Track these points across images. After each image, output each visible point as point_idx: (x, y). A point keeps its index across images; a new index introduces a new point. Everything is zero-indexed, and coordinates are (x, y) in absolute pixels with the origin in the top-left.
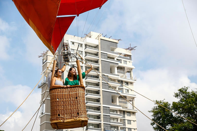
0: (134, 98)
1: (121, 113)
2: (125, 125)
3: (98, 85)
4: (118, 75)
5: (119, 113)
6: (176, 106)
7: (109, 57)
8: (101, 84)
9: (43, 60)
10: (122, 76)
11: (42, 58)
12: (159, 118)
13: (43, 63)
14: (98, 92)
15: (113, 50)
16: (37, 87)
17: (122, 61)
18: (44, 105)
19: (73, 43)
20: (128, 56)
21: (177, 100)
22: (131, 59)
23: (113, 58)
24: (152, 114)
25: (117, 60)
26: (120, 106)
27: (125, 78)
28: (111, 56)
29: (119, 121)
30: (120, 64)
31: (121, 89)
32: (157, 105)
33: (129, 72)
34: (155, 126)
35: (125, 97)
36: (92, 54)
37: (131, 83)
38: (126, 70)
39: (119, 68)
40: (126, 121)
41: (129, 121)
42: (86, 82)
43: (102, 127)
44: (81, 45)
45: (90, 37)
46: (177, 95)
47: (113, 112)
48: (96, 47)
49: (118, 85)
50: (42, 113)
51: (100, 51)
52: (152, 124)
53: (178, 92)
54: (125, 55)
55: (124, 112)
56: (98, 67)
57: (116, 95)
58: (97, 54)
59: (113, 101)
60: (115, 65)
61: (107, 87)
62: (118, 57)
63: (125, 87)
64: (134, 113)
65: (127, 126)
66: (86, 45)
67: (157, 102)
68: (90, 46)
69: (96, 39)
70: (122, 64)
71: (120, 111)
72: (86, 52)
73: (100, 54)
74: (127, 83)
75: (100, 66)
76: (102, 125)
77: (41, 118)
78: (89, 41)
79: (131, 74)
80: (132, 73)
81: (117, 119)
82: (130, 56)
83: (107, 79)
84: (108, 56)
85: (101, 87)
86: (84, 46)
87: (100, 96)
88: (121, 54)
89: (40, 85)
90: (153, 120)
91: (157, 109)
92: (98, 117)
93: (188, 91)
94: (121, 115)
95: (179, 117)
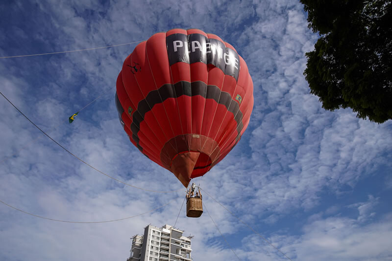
4: (181, 256)
7: (176, 242)
9: (133, 241)
10: (184, 256)
11: (132, 239)
13: (133, 244)
15: (179, 238)
17: (185, 246)
19: (154, 232)
20: (189, 242)
22: (190, 244)
23: (179, 243)
27: (186, 257)
30: (183, 248)
36: (165, 239)
38: (187, 252)
39: (183, 250)
44: (159, 233)
45: (165, 228)
48: (169, 235)
51: (171, 238)
54: (187, 241)
58: (168, 240)
60: (180, 248)
62: (182, 243)
66: (162, 233)
68: (164, 234)
69: (169, 230)
72: (161, 238)
73: (170, 240)
75: (170, 248)
78: (164, 230)
79: (189, 255)
80: (190, 253)
82: (190, 242)
83: (173, 258)
86: (160, 234)
88: (184, 240)
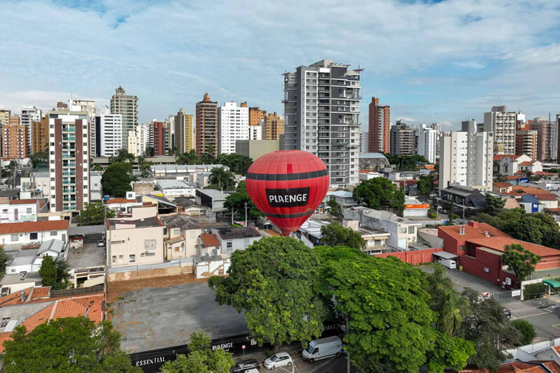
1: (346, 128)
15: (343, 75)
17: (351, 83)
19: (309, 73)
25: (347, 82)
29: (344, 136)
37: (357, 102)
39: (348, 89)
40: (350, 134)
41: (353, 134)
45: (323, 67)
48: (328, 75)
54: (354, 76)
55: (349, 127)
65: (351, 138)
66: (319, 74)
69: (328, 68)
70: (350, 86)
72: (319, 80)
73: (330, 81)
76: (330, 140)
78: (322, 70)
81: (343, 133)
85: (331, 111)
94: (346, 131)
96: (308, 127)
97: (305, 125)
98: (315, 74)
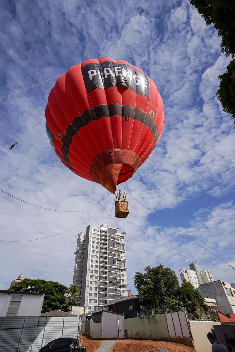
0: (125, 261)
1: (118, 270)
2: (120, 278)
3: (106, 253)
4: (117, 248)
5: (117, 270)
6: (145, 276)
8: (108, 253)
9: (78, 238)
10: (119, 248)
12: (138, 282)
13: (78, 240)
14: (106, 258)
15: (114, 234)
16: (74, 253)
17: (119, 240)
18: (77, 264)
19: (94, 230)
20: (122, 237)
21: (146, 272)
22: (123, 239)
23: (115, 238)
24: (135, 279)
25: (117, 239)
26: (117, 266)
27: (121, 249)
28: (113, 237)
29: (117, 275)
30: (118, 242)
31: (118, 256)
32: (136, 275)
33: (123, 246)
34: (136, 286)
35: (120, 261)
36: (104, 236)
37: (124, 252)
39: (118, 243)
40: (121, 275)
41: (123, 275)
42: (100, 256)
43: (108, 279)
45: (103, 227)
46: (146, 270)
47: (114, 269)
48: (106, 232)
49: (116, 253)
50: (75, 269)
51: (108, 234)
52: (135, 285)
53: (146, 268)
54: (121, 237)
55: (120, 269)
56: (107, 243)
57: (116, 259)
58: (106, 236)
59: (114, 263)
60: (115, 242)
61: (111, 255)
62: (117, 238)
63: (121, 255)
64: (125, 270)
65: (122, 278)
66: (101, 231)
67: (137, 273)
68: (103, 231)
69: (106, 228)
70: (119, 242)
71: (118, 269)
72: (100, 235)
73: (108, 236)
74: (122, 252)
75: (108, 243)
76: (108, 277)
77: (74, 272)
79: (124, 247)
81: (116, 274)
83: (111, 250)
84: (112, 237)
85: (108, 255)
86: (99, 231)
87: (107, 260)
88: (118, 236)
89: (75, 252)
90: (135, 282)
91: (137, 277)
92: (106, 273)
93: (150, 268)
94: (118, 272)
95: (147, 281)
96: (92, 266)
97: (90, 264)
98: (98, 231)
